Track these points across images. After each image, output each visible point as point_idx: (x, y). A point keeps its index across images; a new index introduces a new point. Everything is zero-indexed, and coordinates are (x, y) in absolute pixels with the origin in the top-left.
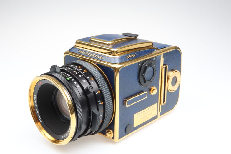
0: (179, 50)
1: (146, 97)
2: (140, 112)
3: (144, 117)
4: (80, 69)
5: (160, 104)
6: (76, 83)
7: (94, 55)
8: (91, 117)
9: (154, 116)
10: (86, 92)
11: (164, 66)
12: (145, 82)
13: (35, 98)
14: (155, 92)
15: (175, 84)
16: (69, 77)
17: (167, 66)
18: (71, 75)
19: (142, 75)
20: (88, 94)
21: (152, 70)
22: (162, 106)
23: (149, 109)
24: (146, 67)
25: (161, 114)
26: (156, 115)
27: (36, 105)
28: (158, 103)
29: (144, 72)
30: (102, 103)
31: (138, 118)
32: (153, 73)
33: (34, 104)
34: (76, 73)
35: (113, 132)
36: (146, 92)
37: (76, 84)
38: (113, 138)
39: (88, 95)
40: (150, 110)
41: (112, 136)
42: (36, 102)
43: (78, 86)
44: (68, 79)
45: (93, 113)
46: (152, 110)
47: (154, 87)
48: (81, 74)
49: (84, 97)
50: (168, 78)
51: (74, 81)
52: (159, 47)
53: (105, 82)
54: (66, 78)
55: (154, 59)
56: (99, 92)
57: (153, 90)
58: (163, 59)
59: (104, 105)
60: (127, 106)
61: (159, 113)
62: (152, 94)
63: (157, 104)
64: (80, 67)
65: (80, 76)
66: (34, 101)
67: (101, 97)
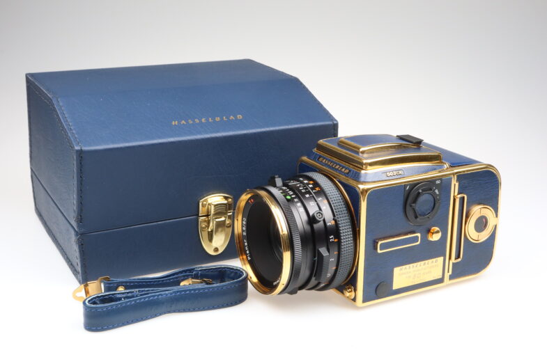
0: (495, 172)
1: (418, 243)
2: (407, 266)
3: (415, 276)
4: (311, 186)
5: (450, 258)
6: (299, 204)
7: (337, 167)
8: (316, 258)
9: (436, 278)
10: (312, 220)
11: (459, 196)
12: (416, 217)
13: (244, 223)
14: (436, 237)
15: (483, 230)
16: (290, 196)
17: (466, 197)
18: (295, 193)
19: (411, 206)
20: (315, 223)
21: (432, 199)
22: (453, 264)
23: (425, 264)
24: (419, 194)
25: (451, 277)
26: (441, 277)
27: (245, 234)
28: (445, 256)
29: (415, 201)
30: (336, 240)
31: (402, 276)
32: (433, 204)
33: (243, 231)
34: (303, 191)
35: (355, 290)
36: (419, 235)
37: (300, 207)
38: (354, 300)
39: (315, 226)
40: (427, 265)
41: (353, 297)
42: (244, 229)
43: (302, 210)
44: (289, 197)
45: (320, 254)
46: (432, 268)
47: (437, 229)
48: (310, 193)
49: (308, 228)
50: (467, 217)
51: (297, 202)
52: (454, 164)
53: (345, 209)
54: (285, 196)
55: (438, 182)
56: (333, 222)
57: (433, 233)
58: (457, 184)
59: (339, 243)
60: (379, 251)
61: (447, 275)
62: (430, 239)
63: (442, 258)
64: (312, 182)
65: (307, 196)
66: (242, 226)
67: (336, 230)
